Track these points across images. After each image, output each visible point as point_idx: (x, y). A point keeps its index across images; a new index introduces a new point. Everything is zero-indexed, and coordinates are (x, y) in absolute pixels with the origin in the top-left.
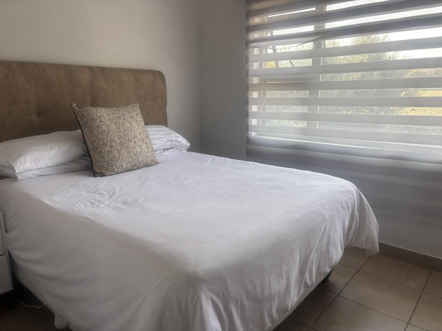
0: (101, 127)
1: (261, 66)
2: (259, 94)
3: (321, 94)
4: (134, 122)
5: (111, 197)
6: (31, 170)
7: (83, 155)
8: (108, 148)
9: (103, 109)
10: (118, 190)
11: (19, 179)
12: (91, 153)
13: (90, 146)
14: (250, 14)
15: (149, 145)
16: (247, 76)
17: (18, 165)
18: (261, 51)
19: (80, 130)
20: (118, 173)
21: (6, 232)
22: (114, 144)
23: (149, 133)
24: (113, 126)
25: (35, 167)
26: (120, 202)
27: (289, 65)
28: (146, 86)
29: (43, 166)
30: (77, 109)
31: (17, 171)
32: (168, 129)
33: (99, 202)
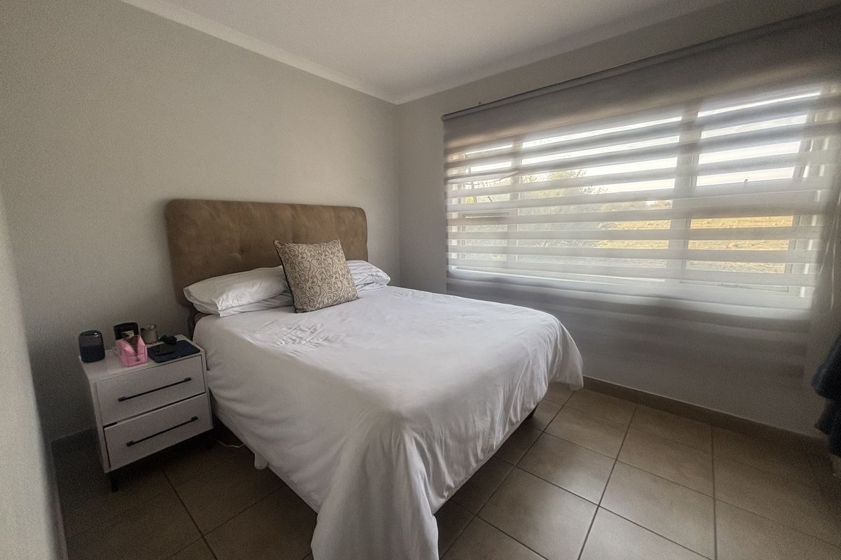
0: (302, 263)
1: (459, 202)
2: (459, 229)
3: (520, 228)
4: (335, 258)
5: (313, 333)
6: (233, 307)
7: (284, 291)
8: (309, 284)
9: (304, 245)
10: (319, 326)
11: (221, 316)
12: (293, 289)
13: (292, 283)
14: (448, 152)
15: (350, 281)
16: (446, 211)
17: (221, 302)
18: (459, 187)
19: (281, 266)
20: (319, 309)
21: (208, 369)
22: (315, 280)
23: (350, 268)
24: (314, 262)
25: (237, 305)
26: (322, 338)
27: (487, 200)
28: (347, 223)
29: (245, 303)
30: (279, 246)
31: (220, 308)
32: (368, 264)
33: (301, 338)
